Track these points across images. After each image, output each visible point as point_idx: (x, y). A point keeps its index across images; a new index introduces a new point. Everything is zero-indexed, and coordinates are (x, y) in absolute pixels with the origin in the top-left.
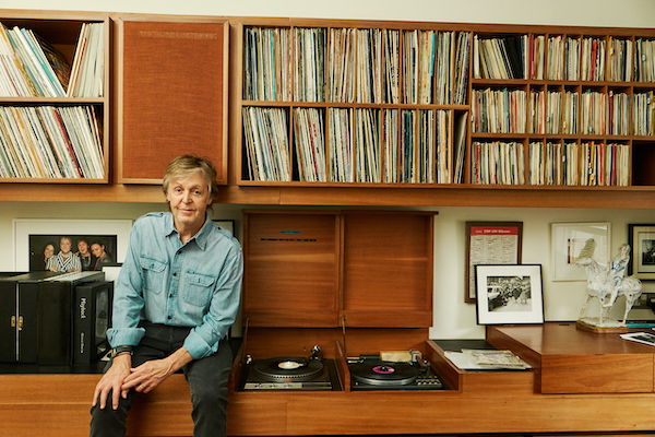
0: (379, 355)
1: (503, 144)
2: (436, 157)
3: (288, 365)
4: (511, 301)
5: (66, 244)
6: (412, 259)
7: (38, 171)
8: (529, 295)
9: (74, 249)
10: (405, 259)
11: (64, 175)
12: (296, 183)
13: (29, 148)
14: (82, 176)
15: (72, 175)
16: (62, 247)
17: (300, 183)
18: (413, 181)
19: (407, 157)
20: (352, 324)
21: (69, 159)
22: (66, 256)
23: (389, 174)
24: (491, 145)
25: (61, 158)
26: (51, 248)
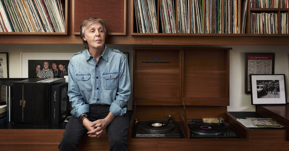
0: (202, 120)
1: (266, 14)
2: (232, 20)
3: (157, 125)
4: (269, 93)
5: (46, 65)
6: (218, 72)
7: (33, 29)
8: (278, 90)
9: (50, 67)
10: (214, 72)
11: (45, 31)
12: (161, 34)
13: (28, 18)
14: (54, 31)
15: (50, 30)
16: (45, 66)
17: (163, 34)
18: (220, 32)
19: (217, 21)
20: (188, 104)
21: (48, 23)
22: (46, 70)
23: (208, 29)
24: (261, 14)
25: (44, 23)
26: (39, 66)
